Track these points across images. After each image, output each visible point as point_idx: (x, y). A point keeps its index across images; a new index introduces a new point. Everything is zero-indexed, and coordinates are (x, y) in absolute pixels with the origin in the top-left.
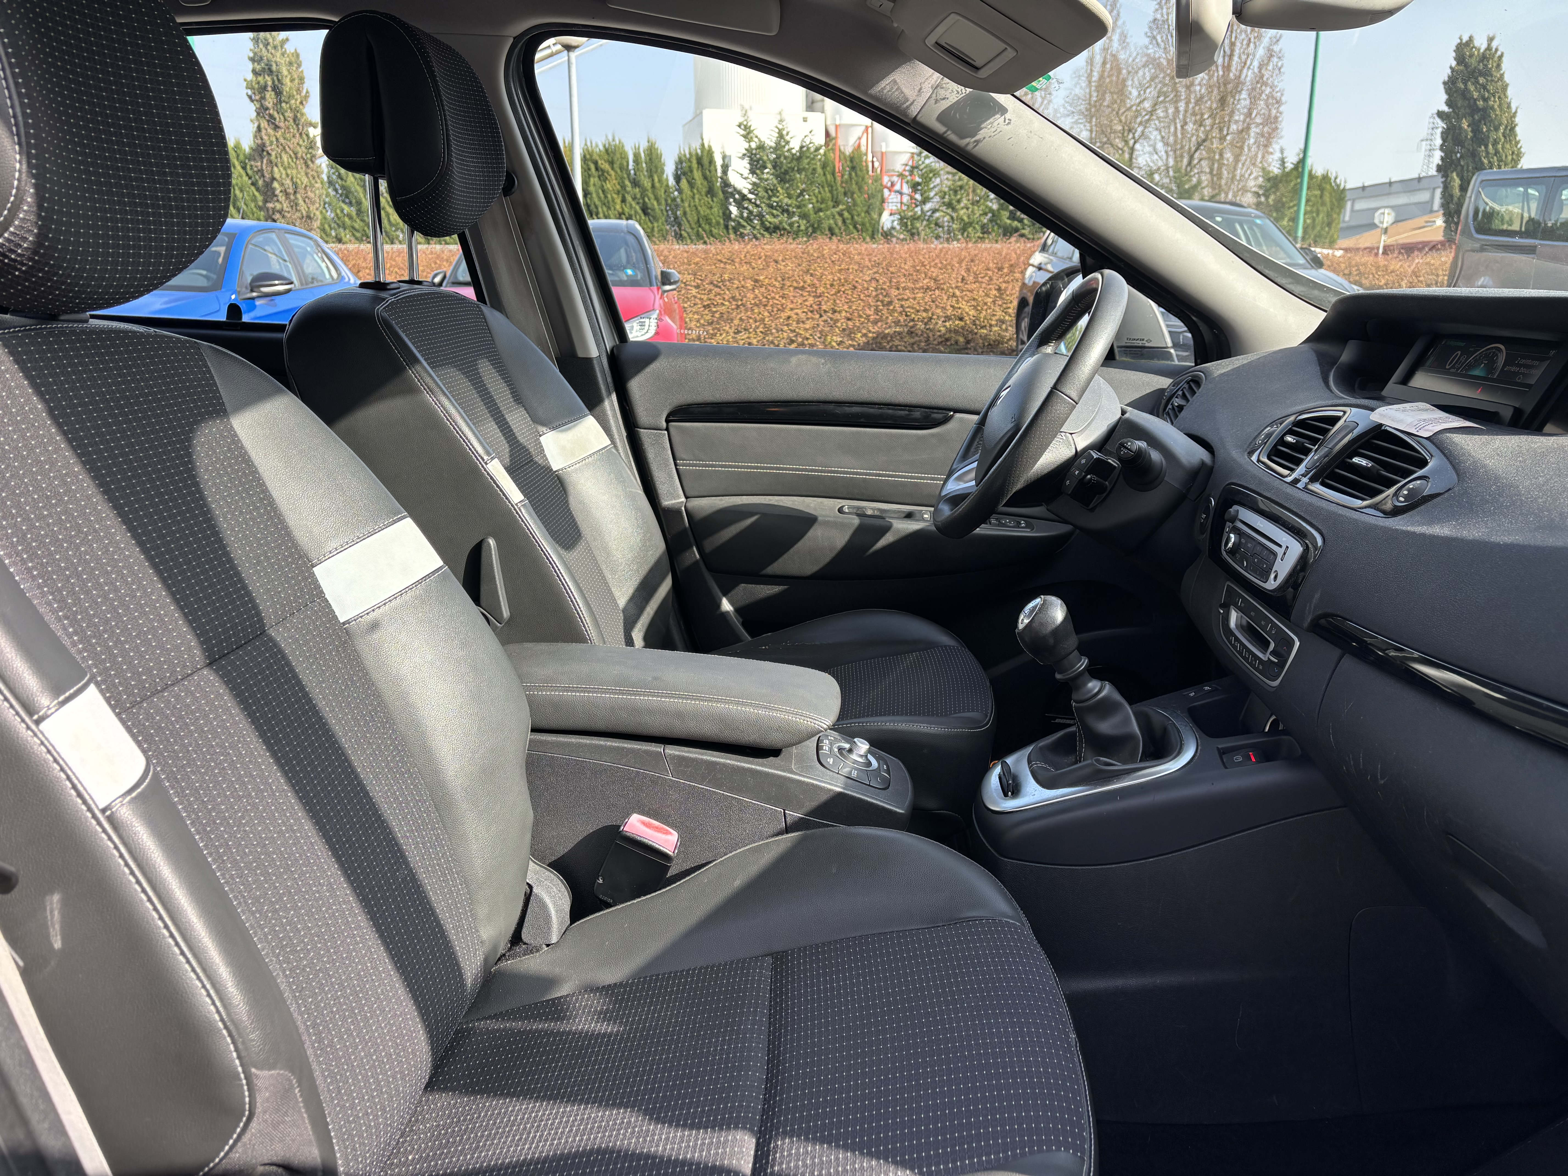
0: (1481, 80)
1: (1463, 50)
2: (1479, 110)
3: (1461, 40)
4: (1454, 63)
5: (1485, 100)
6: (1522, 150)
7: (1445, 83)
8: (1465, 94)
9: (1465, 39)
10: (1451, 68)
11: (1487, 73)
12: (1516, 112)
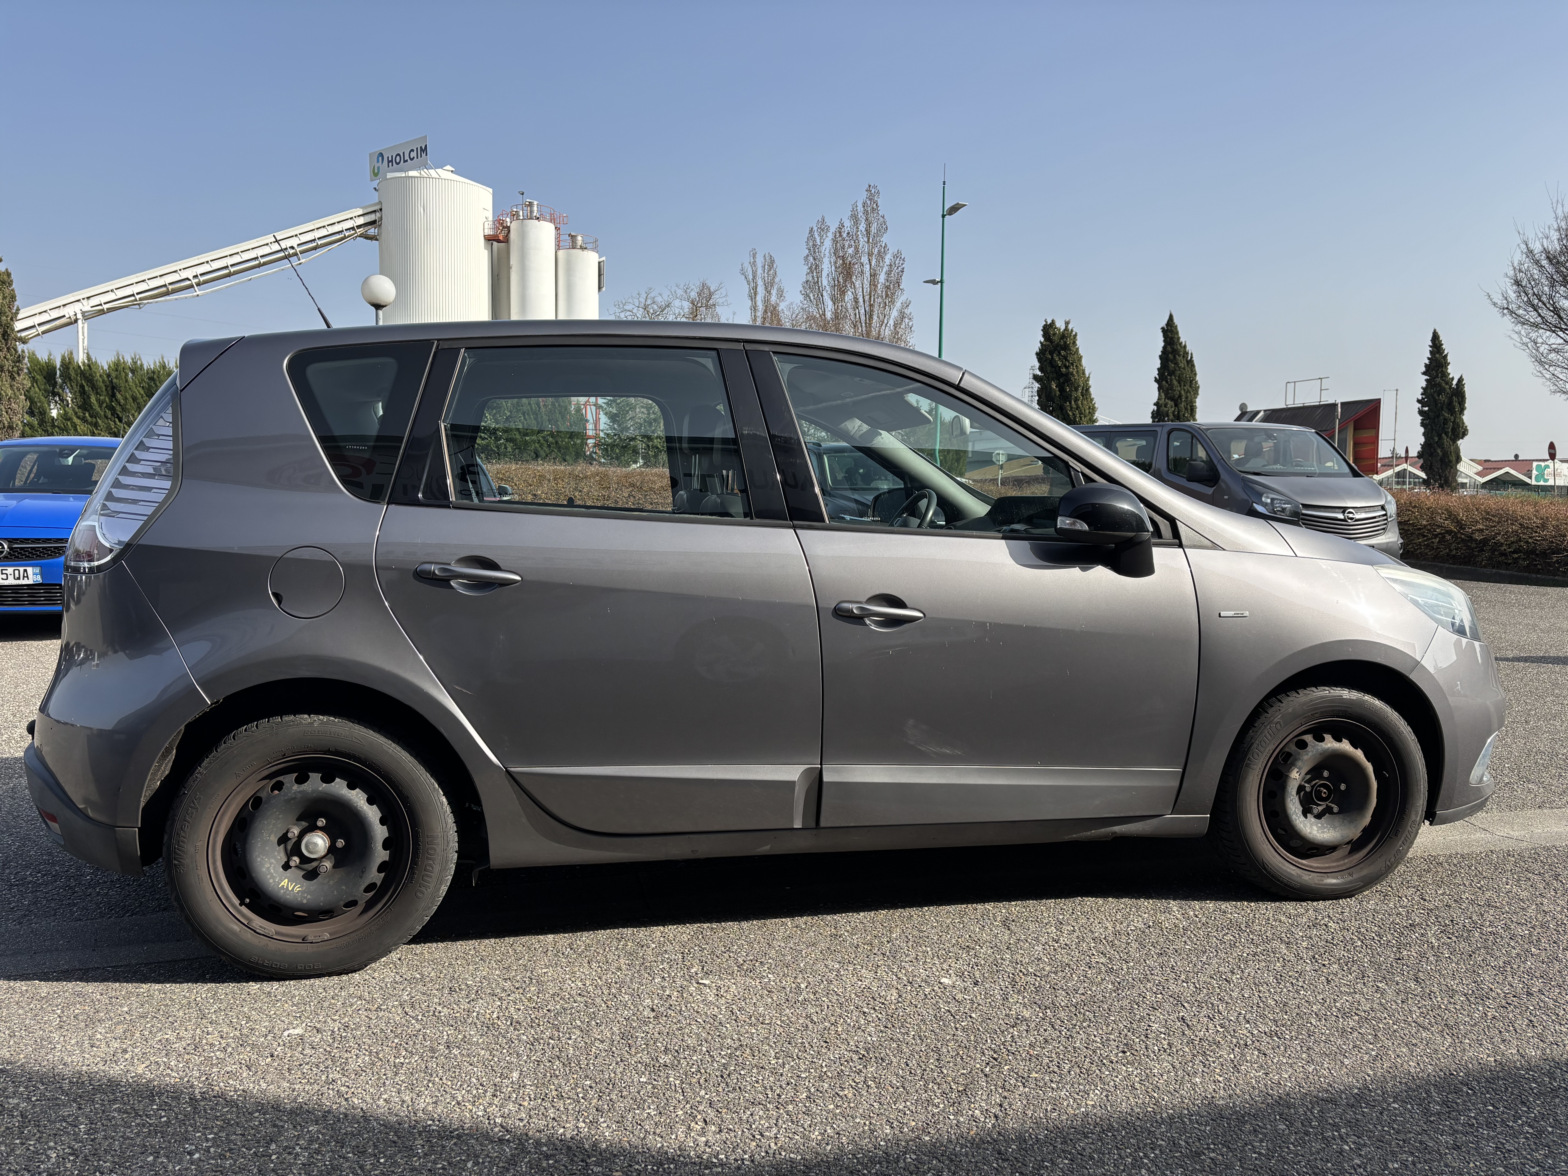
0: (1063, 353)
1: (1048, 329)
2: (1062, 375)
3: (1046, 322)
4: (1042, 340)
5: (1067, 367)
6: (1096, 405)
7: (1037, 354)
8: (1052, 363)
9: (1049, 322)
10: (1041, 342)
11: (1066, 347)
12: (1089, 377)
